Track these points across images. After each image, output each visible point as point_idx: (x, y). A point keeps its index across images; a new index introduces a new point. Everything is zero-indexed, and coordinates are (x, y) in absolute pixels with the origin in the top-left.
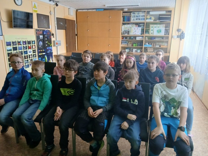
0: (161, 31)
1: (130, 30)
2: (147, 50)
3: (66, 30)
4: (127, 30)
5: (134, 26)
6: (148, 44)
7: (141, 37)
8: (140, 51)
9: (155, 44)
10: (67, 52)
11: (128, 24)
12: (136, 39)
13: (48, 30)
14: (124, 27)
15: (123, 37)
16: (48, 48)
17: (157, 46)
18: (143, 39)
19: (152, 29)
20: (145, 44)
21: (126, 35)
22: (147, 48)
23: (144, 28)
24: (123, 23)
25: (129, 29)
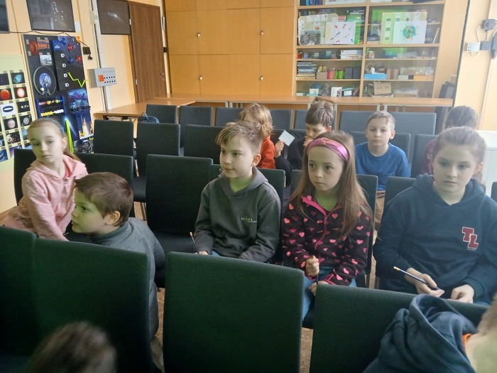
0: (414, 33)
1: (321, 31)
2: (372, 88)
3: (130, 35)
4: (314, 30)
5: (335, 17)
6: (376, 70)
7: (355, 52)
8: (353, 92)
9: (396, 71)
10: (138, 101)
11: (317, 11)
12: (340, 58)
13: (70, 38)
14: (305, 22)
15: (301, 53)
16: (71, 94)
17: (405, 78)
18: (360, 56)
19: (388, 25)
20: (365, 72)
21: (311, 45)
22: (372, 82)
23: (364, 23)
24: (300, 10)
25: (318, 28)
